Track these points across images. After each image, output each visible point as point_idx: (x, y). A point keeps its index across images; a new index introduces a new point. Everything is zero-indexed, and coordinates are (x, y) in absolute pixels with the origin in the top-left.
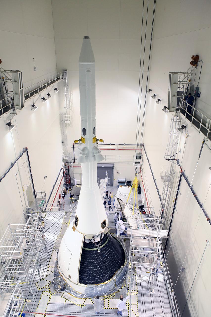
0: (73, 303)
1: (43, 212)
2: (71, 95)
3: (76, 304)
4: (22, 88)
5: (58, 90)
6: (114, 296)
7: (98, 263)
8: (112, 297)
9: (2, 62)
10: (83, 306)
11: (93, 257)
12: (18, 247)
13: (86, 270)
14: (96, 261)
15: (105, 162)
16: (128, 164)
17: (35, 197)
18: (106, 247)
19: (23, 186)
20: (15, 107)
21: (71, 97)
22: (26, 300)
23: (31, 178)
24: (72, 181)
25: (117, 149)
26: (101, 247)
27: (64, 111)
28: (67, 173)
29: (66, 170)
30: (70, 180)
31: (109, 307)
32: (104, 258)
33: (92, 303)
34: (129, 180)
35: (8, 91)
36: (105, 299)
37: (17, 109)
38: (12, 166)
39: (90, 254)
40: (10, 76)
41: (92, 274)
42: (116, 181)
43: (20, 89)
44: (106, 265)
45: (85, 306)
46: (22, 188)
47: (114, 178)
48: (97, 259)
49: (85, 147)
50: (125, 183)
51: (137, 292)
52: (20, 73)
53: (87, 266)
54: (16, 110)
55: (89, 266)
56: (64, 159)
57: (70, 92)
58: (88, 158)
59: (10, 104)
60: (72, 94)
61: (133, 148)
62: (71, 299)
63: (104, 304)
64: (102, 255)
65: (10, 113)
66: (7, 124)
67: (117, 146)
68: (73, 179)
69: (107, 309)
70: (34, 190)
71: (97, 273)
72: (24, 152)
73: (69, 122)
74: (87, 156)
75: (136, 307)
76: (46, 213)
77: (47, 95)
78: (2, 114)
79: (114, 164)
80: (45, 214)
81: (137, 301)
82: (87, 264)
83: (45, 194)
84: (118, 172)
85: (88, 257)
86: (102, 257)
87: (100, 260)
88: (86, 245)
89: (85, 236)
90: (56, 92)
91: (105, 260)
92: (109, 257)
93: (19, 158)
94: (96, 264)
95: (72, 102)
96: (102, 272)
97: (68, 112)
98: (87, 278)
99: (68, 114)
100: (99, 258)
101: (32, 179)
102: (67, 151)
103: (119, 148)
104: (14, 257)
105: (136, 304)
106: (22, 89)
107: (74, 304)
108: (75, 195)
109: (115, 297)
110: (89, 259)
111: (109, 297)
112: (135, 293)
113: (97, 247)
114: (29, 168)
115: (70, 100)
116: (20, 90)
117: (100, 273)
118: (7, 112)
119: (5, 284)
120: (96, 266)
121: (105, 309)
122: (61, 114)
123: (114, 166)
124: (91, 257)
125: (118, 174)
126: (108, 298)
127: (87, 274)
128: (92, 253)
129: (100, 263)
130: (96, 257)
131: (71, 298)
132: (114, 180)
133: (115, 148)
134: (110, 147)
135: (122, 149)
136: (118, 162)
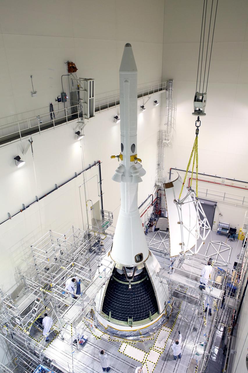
0: (91, 331)
1: (104, 233)
2: (174, 110)
3: (93, 334)
4: (93, 96)
5: (158, 103)
6: (134, 344)
7: (126, 300)
8: (132, 343)
9: (77, 71)
10: (99, 338)
11: (122, 291)
12: (46, 252)
13: (112, 303)
14: (124, 297)
15: (205, 197)
16: (236, 205)
17: (103, 217)
18: (139, 286)
19: (88, 201)
20: (84, 116)
21: (174, 112)
22: (46, 307)
23: (100, 195)
24: (162, 212)
25: (224, 185)
26: (132, 283)
27: (164, 128)
28: (158, 201)
29: (157, 198)
30: (160, 211)
31: (124, 352)
32: (134, 297)
33: (109, 340)
34: (234, 228)
35: (80, 99)
36: (124, 342)
37: (85, 118)
38: (76, 176)
39: (120, 287)
40: (82, 84)
41: (117, 309)
42: (217, 224)
43: (90, 97)
44: (135, 305)
45: (101, 339)
46: (85, 202)
47: (214, 221)
48: (126, 295)
49: (122, 165)
50: (228, 230)
51: (162, 352)
52: (90, 82)
53: (114, 299)
54: (84, 120)
55: (116, 300)
56: (157, 184)
57: (173, 107)
58: (125, 177)
59: (78, 112)
60: (176, 109)
61: (244, 187)
63: (121, 347)
64: (132, 292)
65: (78, 122)
66: (76, 133)
67: (223, 180)
68: (164, 210)
69: (121, 353)
70: (102, 209)
71: (122, 311)
72: (95, 164)
73: (167, 142)
74: (123, 175)
75: (153, 366)
76: (107, 236)
77: (141, 107)
78: (66, 122)
79: (217, 202)
80: (105, 236)
81: (158, 361)
82: (115, 296)
83: (112, 216)
84: (220, 214)
85: (117, 289)
86: (132, 295)
87: (128, 298)
88: (118, 275)
89: (116, 264)
90: (156, 105)
91: (134, 300)
92: (141, 298)
93: (86, 170)
94: (123, 300)
95: (175, 118)
96: (128, 311)
97: (169, 130)
99: (169, 132)
100: (128, 295)
101: (102, 197)
102: (162, 176)
103: (225, 183)
104: (44, 262)
105: (155, 363)
106: (92, 98)
107: (91, 333)
108: (160, 229)
109: (136, 345)
110: (117, 292)
111: (129, 342)
112: (160, 352)
113: (128, 282)
114: (99, 184)
115: (173, 116)
116: (89, 99)
117: (125, 311)
118: (73, 120)
119: (33, 285)
120: (123, 302)
121: (119, 352)
122: (160, 132)
123: (216, 205)
124: (120, 290)
125: (220, 216)
126: (127, 343)
127: (112, 307)
129: (128, 300)
130: (125, 292)
132: (213, 222)
133: (221, 182)
134: (214, 180)
135: (230, 185)
136: (223, 201)
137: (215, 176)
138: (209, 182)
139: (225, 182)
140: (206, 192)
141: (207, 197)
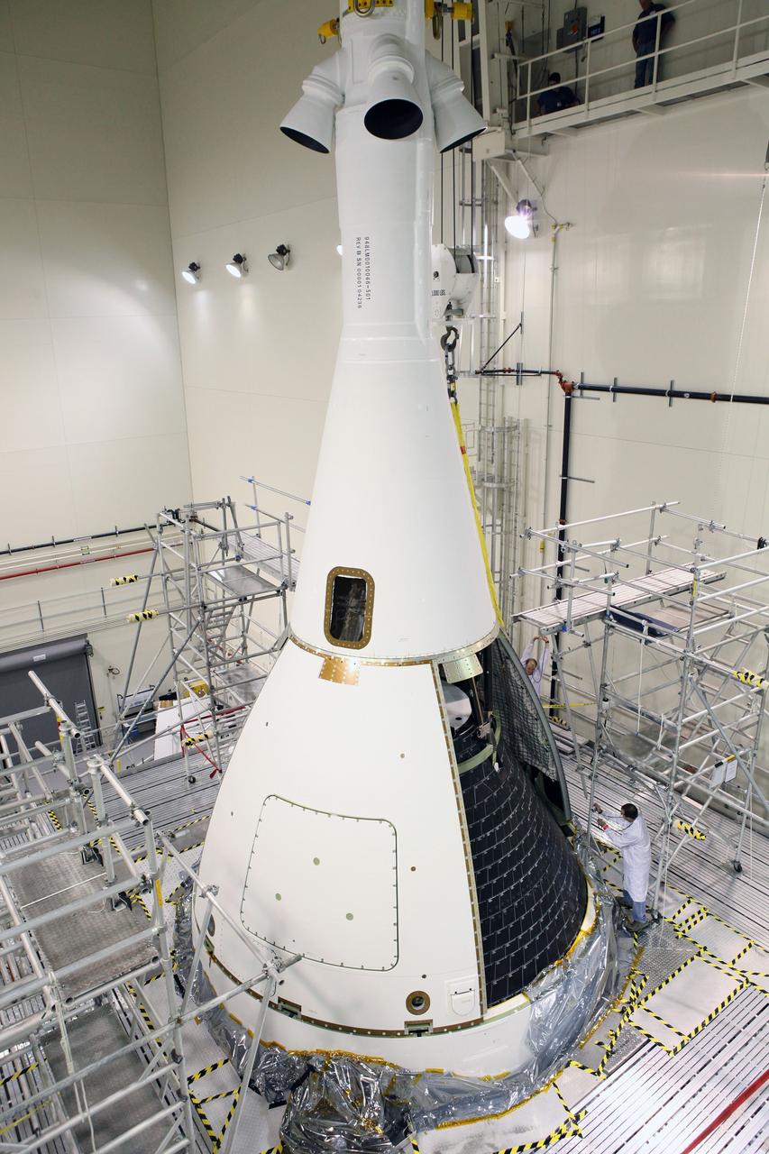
3: (534, 1145)
7: (520, 835)
15: (39, 635)
25: (91, 561)
33: (599, 1073)
36: (628, 1015)
41: (520, 909)
42: (111, 711)
47: (99, 705)
51: (701, 906)
62: (488, 1140)
67: (84, 544)
71: (538, 893)
79: (85, 635)
81: (737, 932)
84: (110, 671)
87: (519, 816)
96: (551, 881)
98: (510, 950)
103: (95, 554)
112: (699, 912)
117: (545, 885)
120: (519, 854)
123: (90, 642)
125: (114, 678)
128: (476, 787)
131: (480, 1136)
132: (98, 711)
133: (78, 557)
134: (53, 557)
135: (112, 554)
136: (103, 620)
137: (50, 541)
138: (37, 572)
139: (91, 550)
140: (39, 616)
141: (47, 633)
